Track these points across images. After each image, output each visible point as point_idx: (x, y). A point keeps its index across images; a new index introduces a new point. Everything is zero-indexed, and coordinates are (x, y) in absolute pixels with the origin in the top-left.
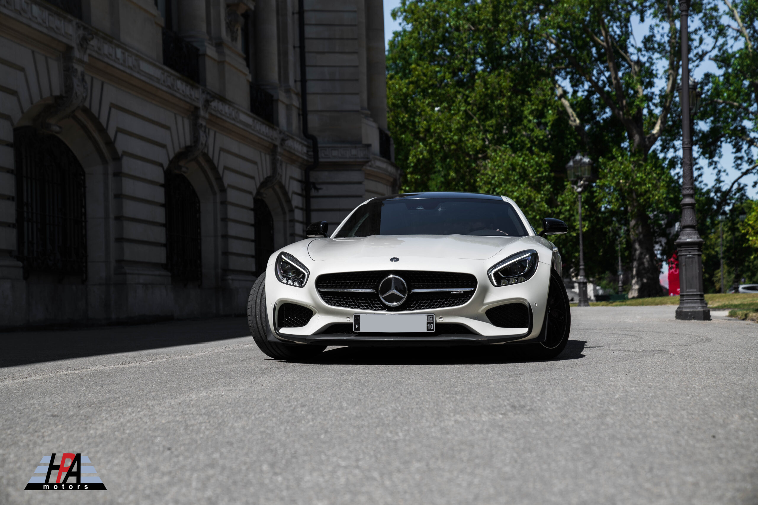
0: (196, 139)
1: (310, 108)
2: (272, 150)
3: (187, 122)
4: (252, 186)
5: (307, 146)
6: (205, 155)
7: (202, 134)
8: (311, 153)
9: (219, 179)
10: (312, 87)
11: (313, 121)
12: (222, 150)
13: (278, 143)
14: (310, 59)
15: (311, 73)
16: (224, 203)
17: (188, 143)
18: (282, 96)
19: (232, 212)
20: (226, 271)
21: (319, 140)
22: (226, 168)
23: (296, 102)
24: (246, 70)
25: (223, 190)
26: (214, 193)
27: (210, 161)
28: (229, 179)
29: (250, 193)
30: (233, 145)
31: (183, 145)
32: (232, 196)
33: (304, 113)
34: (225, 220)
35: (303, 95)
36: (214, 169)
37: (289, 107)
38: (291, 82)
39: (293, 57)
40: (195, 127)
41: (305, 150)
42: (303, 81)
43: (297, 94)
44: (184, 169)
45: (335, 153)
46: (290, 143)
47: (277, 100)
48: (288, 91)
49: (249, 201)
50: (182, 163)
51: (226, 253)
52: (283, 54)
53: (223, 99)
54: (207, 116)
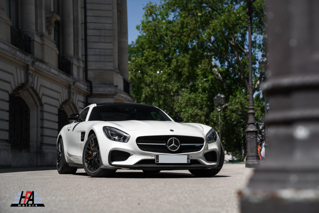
0: (27, 80)
1: (89, 68)
2: (69, 87)
3: (22, 72)
4: (58, 104)
5: (87, 86)
6: (32, 88)
7: (30, 77)
8: (89, 89)
9: (40, 100)
10: (90, 58)
11: (91, 74)
12: (41, 86)
13: (71, 84)
14: (89, 45)
15: (90, 52)
16: (42, 111)
17: (23, 82)
18: (75, 62)
19: (46, 116)
20: (42, 144)
21: (93, 83)
22: (43, 94)
23: (82, 65)
24: (56, 49)
25: (42, 105)
26: (37, 107)
27: (35, 91)
28: (44, 100)
29: (57, 107)
30: (48, 84)
31: (20, 82)
32: (46, 108)
33: (86, 70)
34: (42, 119)
35: (86, 62)
36: (37, 95)
37: (78, 67)
38: (80, 55)
39: (81, 44)
40: (27, 74)
41: (86, 87)
42: (86, 55)
43: (83, 61)
44: (21, 94)
45: (101, 89)
46: (78, 84)
47: (73, 64)
48: (78, 59)
49: (56, 111)
50: (20, 91)
51: (42, 136)
52: (76, 42)
53: (42, 61)
54: (33, 69)
